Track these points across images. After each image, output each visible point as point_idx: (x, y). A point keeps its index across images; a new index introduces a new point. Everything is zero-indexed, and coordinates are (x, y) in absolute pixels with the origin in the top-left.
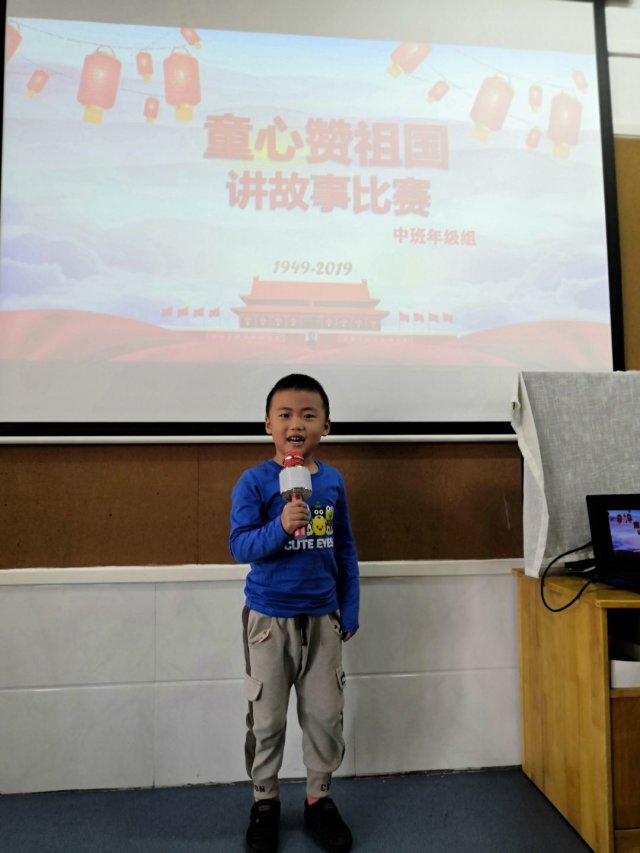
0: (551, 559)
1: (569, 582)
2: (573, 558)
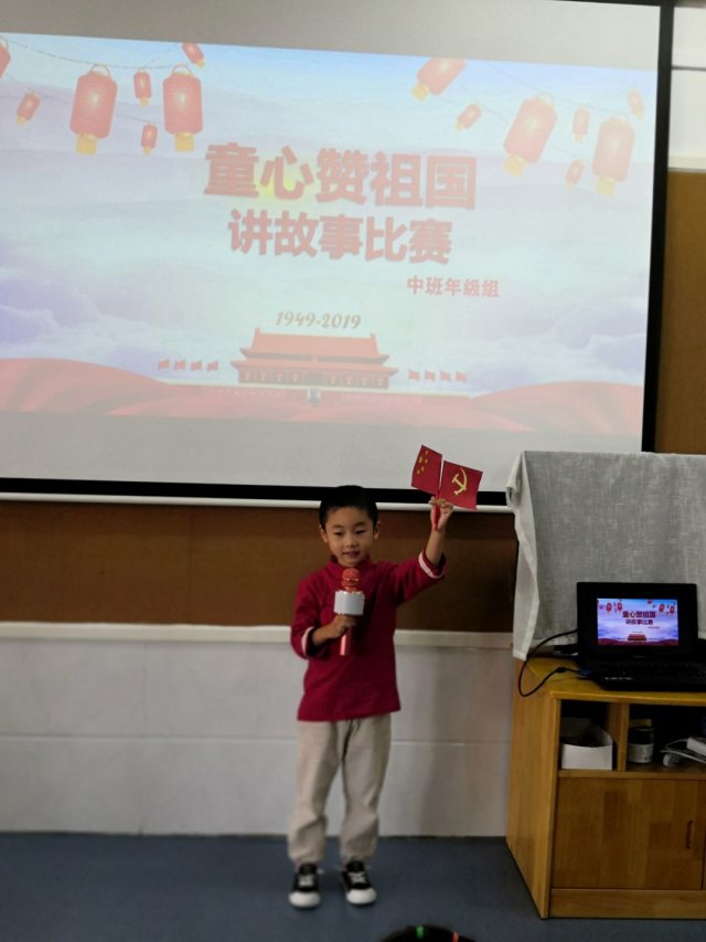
0: (539, 642)
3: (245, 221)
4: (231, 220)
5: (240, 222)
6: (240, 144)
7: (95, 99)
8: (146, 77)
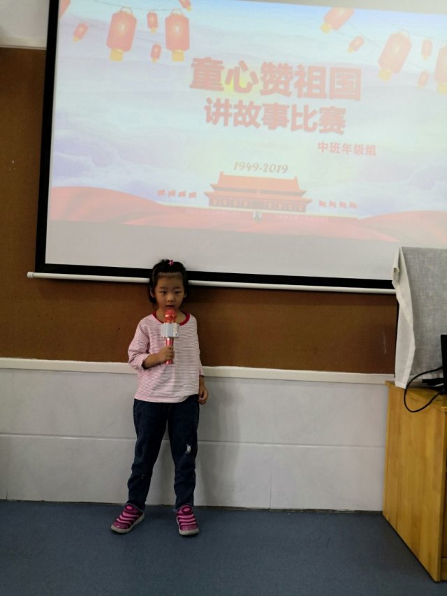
0: (413, 377)
1: (425, 393)
2: (428, 377)
3: (215, 105)
4: (207, 104)
5: (212, 105)
6: (213, 59)
7: (122, 28)
8: (155, 15)
